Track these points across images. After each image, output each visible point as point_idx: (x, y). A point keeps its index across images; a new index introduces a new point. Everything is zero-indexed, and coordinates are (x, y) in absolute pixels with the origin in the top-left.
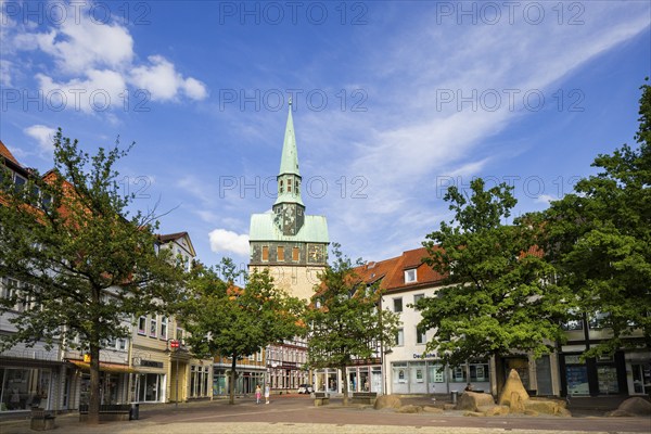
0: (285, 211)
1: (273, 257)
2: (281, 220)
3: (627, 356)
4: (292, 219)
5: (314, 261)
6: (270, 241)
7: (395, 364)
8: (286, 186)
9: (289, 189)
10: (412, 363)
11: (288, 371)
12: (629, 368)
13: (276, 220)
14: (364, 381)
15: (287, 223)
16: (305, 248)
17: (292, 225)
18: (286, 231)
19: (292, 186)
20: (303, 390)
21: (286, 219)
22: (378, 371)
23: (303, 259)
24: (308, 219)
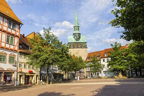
0: (76, 35)
1: (74, 46)
2: (75, 37)
3: (142, 70)
4: (78, 37)
5: (83, 47)
6: (73, 43)
7: (104, 71)
8: (76, 29)
9: (77, 30)
10: (107, 71)
11: (80, 73)
12: (142, 72)
13: (74, 37)
14: (98, 75)
15: (77, 38)
16: (81, 44)
17: (78, 38)
18: (77, 40)
19: (77, 29)
20: (84, 77)
21: (76, 37)
22: (101, 73)
23: (81, 46)
24: (81, 37)
